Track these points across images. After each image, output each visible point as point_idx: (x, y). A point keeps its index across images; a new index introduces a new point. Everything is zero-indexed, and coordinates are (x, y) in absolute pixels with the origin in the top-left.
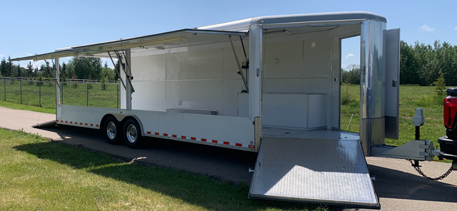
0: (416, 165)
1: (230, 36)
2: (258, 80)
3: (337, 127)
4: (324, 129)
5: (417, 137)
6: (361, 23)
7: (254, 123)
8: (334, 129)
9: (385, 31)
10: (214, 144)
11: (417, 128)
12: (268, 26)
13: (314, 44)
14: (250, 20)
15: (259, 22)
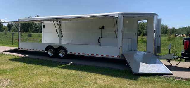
0: (169, 61)
1: (114, 18)
2: (121, 34)
3: (136, 50)
4: (131, 50)
5: (169, 52)
6: (154, 16)
7: (119, 49)
8: (134, 50)
9: (158, 19)
10: (102, 57)
11: (169, 50)
12: (125, 15)
13: (127, 22)
14: (118, 13)
15: (122, 14)
